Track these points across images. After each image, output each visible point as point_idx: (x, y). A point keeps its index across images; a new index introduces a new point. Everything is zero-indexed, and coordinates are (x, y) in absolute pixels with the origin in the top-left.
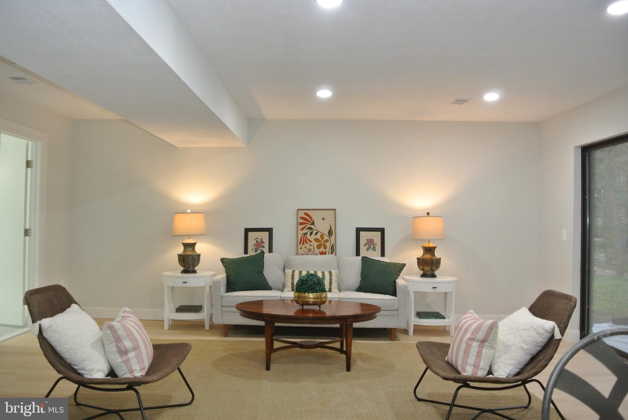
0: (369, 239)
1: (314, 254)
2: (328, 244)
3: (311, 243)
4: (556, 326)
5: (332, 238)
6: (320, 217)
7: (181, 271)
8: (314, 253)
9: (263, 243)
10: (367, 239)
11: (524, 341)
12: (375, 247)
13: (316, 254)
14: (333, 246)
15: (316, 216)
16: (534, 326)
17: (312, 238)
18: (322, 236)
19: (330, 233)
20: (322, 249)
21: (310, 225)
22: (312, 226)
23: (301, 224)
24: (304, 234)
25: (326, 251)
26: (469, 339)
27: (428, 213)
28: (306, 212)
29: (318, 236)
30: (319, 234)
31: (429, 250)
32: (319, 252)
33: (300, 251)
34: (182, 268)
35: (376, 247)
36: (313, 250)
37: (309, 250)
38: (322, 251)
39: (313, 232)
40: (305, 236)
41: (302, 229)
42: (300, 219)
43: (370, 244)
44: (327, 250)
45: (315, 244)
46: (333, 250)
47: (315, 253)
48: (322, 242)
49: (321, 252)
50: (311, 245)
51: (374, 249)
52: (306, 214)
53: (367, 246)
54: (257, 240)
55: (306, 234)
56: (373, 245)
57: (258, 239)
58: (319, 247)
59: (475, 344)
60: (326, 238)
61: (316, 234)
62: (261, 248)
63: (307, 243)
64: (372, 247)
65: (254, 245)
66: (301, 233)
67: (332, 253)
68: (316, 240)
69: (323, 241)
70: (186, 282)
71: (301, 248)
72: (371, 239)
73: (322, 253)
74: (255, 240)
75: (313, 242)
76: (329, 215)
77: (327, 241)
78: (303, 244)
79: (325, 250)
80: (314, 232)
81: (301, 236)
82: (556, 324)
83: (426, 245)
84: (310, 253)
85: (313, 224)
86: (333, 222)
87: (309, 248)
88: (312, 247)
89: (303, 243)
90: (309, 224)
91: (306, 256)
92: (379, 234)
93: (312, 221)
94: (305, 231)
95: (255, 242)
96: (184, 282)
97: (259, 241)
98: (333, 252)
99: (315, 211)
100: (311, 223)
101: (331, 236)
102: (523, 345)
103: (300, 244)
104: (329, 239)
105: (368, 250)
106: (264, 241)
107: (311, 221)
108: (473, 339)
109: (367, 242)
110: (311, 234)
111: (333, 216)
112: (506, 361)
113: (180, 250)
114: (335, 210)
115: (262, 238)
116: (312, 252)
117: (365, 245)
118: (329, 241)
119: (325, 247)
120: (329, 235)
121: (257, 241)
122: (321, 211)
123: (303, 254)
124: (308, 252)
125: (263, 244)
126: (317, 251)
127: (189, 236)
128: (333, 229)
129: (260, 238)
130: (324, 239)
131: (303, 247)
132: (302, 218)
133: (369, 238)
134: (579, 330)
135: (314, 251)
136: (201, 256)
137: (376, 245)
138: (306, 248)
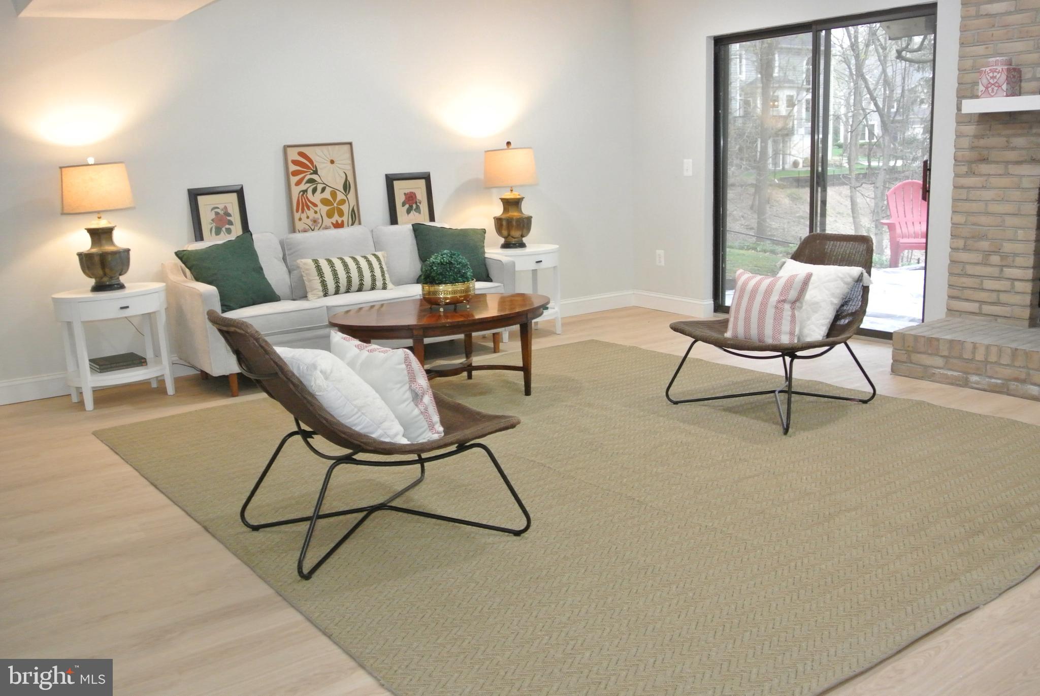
0: (408, 194)
1: (323, 229)
2: (345, 208)
3: (316, 209)
4: (864, 271)
5: (351, 196)
6: (327, 159)
7: (90, 288)
8: (323, 226)
9: (229, 215)
10: (405, 194)
11: (833, 295)
12: (418, 205)
13: (326, 228)
14: (353, 210)
15: (319, 157)
16: (841, 275)
17: (316, 198)
18: (334, 194)
19: (346, 187)
20: (336, 218)
21: (311, 174)
22: (314, 177)
23: (295, 173)
24: (302, 193)
25: (343, 221)
26: (779, 302)
27: (509, 143)
28: (300, 151)
29: (327, 195)
30: (328, 190)
31: (511, 204)
32: (332, 223)
33: (299, 225)
34: (92, 282)
35: (421, 206)
36: (320, 221)
37: (315, 221)
38: (337, 221)
39: (318, 187)
40: (305, 195)
41: (298, 183)
42: (292, 164)
43: (411, 202)
44: (345, 218)
45: (324, 209)
46: (355, 217)
47: (326, 226)
48: (335, 205)
49: (335, 223)
50: (316, 212)
51: (418, 209)
52: (301, 154)
53: (407, 206)
54: (216, 210)
55: (305, 191)
56: (416, 203)
57: (218, 208)
58: (330, 215)
59: (787, 306)
60: (340, 196)
61: (323, 190)
62: (227, 226)
63: (309, 208)
64: (414, 206)
65: (213, 220)
66: (296, 191)
67: (353, 224)
68: (325, 202)
69: (337, 202)
70: (127, 307)
71: (300, 219)
72: (412, 192)
73: (338, 226)
74: (213, 212)
75: (320, 205)
76: (341, 154)
77: (342, 202)
78: (303, 212)
79: (342, 219)
80: (320, 187)
81: (298, 196)
82: (863, 269)
83: (508, 195)
84: (317, 226)
85: (316, 172)
86: (349, 167)
87: (314, 218)
88: (318, 216)
89: (302, 210)
90: (309, 173)
91: (309, 234)
92: (422, 182)
93: (313, 167)
94: (303, 187)
95: (213, 216)
96: (122, 308)
97: (222, 213)
98: (354, 222)
99: (317, 149)
100: (312, 171)
101: (349, 192)
102: (832, 299)
103: (297, 211)
104: (345, 198)
105: (409, 211)
106: (230, 211)
107: (311, 167)
108: (784, 301)
109: (406, 198)
110: (314, 191)
111: (348, 155)
112: (818, 322)
113: (85, 243)
114: (350, 144)
115: (226, 207)
116: (319, 225)
117: (403, 205)
118: (347, 202)
119: (341, 214)
120: (346, 192)
121: (217, 214)
122: (327, 147)
123: (305, 231)
124: (312, 225)
125: (229, 218)
126: (328, 222)
127: (99, 213)
128: (350, 179)
129: (221, 206)
130: (338, 199)
131: (304, 216)
132: (295, 162)
133: (409, 192)
134: (712, 300)
135: (322, 224)
136: (131, 253)
137: (420, 203)
138: (308, 217)
